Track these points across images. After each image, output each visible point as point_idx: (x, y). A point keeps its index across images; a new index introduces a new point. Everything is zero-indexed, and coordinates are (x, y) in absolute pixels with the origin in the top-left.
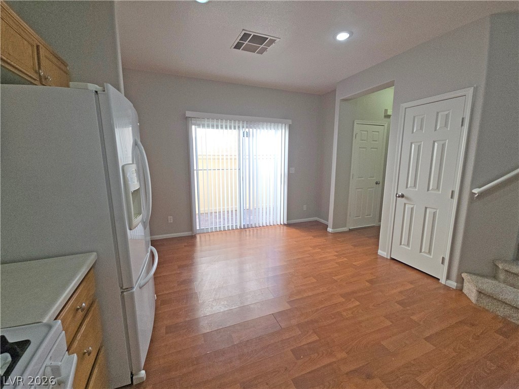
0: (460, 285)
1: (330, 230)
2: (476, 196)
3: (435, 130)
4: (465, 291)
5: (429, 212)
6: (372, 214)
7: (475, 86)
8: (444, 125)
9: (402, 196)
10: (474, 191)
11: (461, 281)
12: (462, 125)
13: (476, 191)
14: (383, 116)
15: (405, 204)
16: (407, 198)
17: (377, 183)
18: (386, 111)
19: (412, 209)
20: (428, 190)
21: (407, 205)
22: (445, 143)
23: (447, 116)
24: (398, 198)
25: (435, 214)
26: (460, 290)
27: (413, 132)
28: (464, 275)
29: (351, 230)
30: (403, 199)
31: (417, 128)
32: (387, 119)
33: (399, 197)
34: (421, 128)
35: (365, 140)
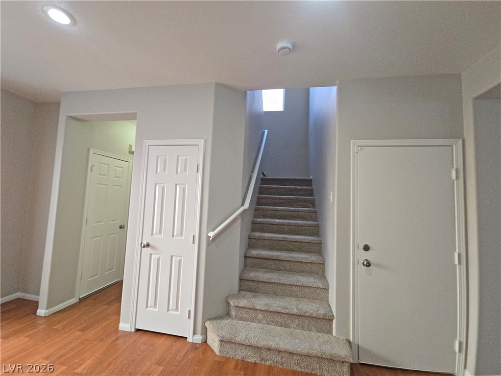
0: (204, 337)
1: (41, 312)
2: (211, 239)
3: (177, 173)
4: (209, 342)
5: (175, 260)
6: (114, 268)
7: (205, 138)
8: (183, 169)
9: (148, 245)
10: (209, 235)
11: (205, 331)
12: (197, 172)
13: (211, 234)
14: (128, 152)
15: (151, 254)
16: (153, 248)
17: (120, 228)
18: (131, 146)
19: (158, 259)
20: (173, 236)
21: (152, 255)
22: (186, 186)
23: (186, 160)
24: (143, 249)
25: (180, 261)
26: (205, 342)
27: (156, 172)
28: (207, 324)
29: (82, 300)
30: (149, 249)
31: (160, 168)
32: (131, 155)
33: (144, 247)
34: (165, 169)
35: (105, 175)
